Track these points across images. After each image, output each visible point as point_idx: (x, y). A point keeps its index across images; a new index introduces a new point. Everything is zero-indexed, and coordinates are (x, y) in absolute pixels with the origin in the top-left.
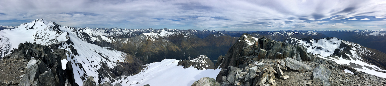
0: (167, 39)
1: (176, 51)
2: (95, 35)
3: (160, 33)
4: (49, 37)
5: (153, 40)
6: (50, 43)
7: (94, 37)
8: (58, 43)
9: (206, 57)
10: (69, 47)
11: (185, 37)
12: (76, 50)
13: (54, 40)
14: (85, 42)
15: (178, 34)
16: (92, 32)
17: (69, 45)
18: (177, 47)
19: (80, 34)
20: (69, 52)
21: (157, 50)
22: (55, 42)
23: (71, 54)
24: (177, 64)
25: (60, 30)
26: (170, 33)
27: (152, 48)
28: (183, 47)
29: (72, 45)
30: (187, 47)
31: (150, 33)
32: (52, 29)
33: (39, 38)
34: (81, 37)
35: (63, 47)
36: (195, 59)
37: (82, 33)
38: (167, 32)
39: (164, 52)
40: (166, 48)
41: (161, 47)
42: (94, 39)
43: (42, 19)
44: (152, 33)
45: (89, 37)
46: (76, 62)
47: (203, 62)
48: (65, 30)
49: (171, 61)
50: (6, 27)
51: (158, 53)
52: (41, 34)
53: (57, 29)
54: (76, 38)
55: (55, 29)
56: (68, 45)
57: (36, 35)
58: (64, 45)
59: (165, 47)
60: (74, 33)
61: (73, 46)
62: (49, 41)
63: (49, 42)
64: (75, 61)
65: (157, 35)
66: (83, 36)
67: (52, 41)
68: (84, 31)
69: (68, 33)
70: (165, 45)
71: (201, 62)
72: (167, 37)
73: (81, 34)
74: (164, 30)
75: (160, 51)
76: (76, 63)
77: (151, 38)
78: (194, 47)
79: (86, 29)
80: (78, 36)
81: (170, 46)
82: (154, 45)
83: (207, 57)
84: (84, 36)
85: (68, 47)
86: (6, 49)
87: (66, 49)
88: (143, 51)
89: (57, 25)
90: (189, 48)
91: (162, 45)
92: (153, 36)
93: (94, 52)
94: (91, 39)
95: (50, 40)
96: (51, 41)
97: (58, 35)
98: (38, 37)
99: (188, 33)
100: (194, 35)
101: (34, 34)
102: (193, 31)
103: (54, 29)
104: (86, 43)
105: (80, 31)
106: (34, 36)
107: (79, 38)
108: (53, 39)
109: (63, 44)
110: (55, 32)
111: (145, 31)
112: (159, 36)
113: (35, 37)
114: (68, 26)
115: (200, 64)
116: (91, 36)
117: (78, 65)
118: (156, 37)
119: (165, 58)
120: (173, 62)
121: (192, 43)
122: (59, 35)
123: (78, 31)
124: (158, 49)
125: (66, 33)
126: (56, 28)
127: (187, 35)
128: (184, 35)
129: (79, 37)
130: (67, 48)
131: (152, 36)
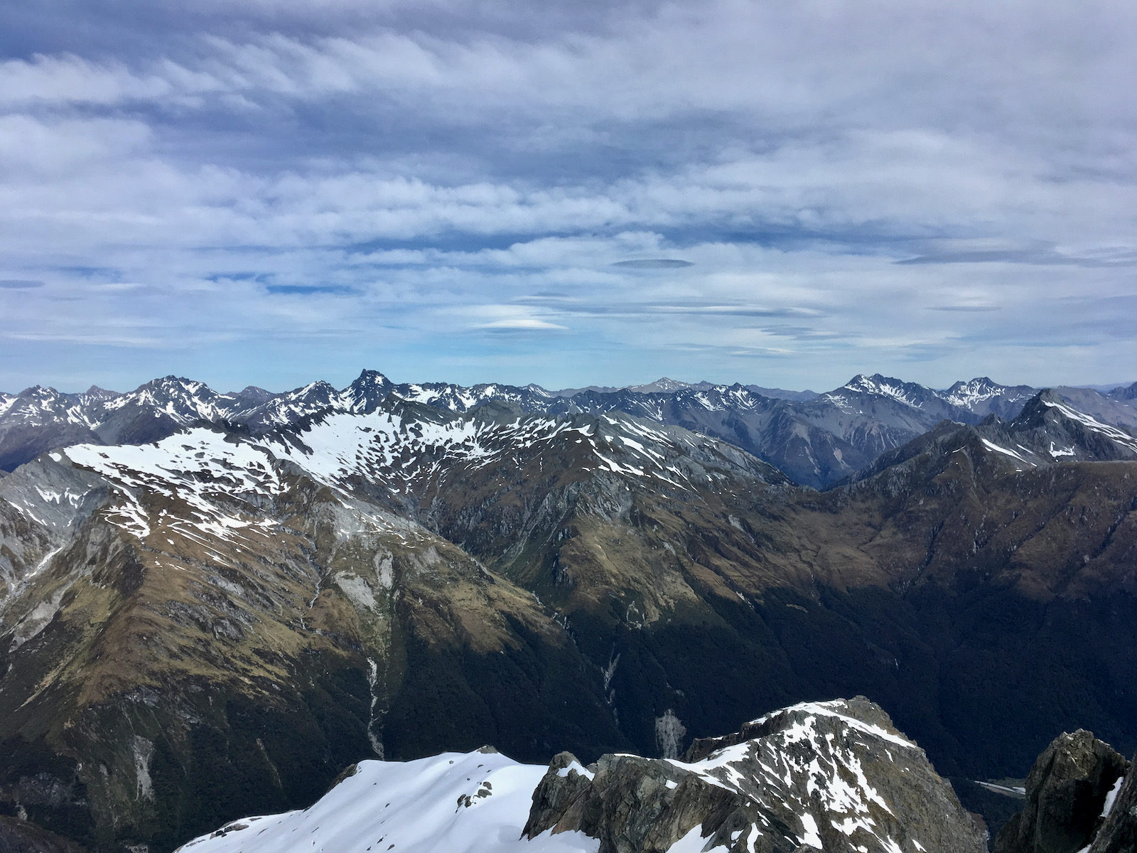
0: (396, 508)
1: (507, 647)
3: (305, 437)
5: (219, 531)
9: (874, 730)
11: (615, 467)
15: (521, 433)
18: (520, 600)
21: (268, 656)
24: (523, 817)
26: (433, 433)
27: (203, 627)
28: (591, 595)
30: (633, 594)
31: (172, 444)
36: (738, 752)
38: (397, 419)
39: (360, 674)
40: (382, 623)
41: (320, 618)
44: (200, 435)
47: (839, 795)
49: (441, 778)
51: (285, 693)
59: (371, 602)
65: (261, 458)
70: (369, 575)
71: (811, 786)
72: (398, 482)
74: (348, 404)
75: (303, 662)
77: (181, 508)
78: (723, 591)
81: (436, 595)
82: (224, 594)
83: (884, 734)
88: (79, 688)
90: (665, 611)
91: (328, 583)
92: (217, 471)
99: (644, 431)
100: (724, 449)
102: (705, 401)
111: (95, 411)
112: (289, 472)
115: (808, 821)
118: (249, 485)
119: (377, 746)
120: (472, 788)
121: (692, 545)
124: (285, 639)
127: (638, 447)
128: (603, 447)
131: (204, 476)
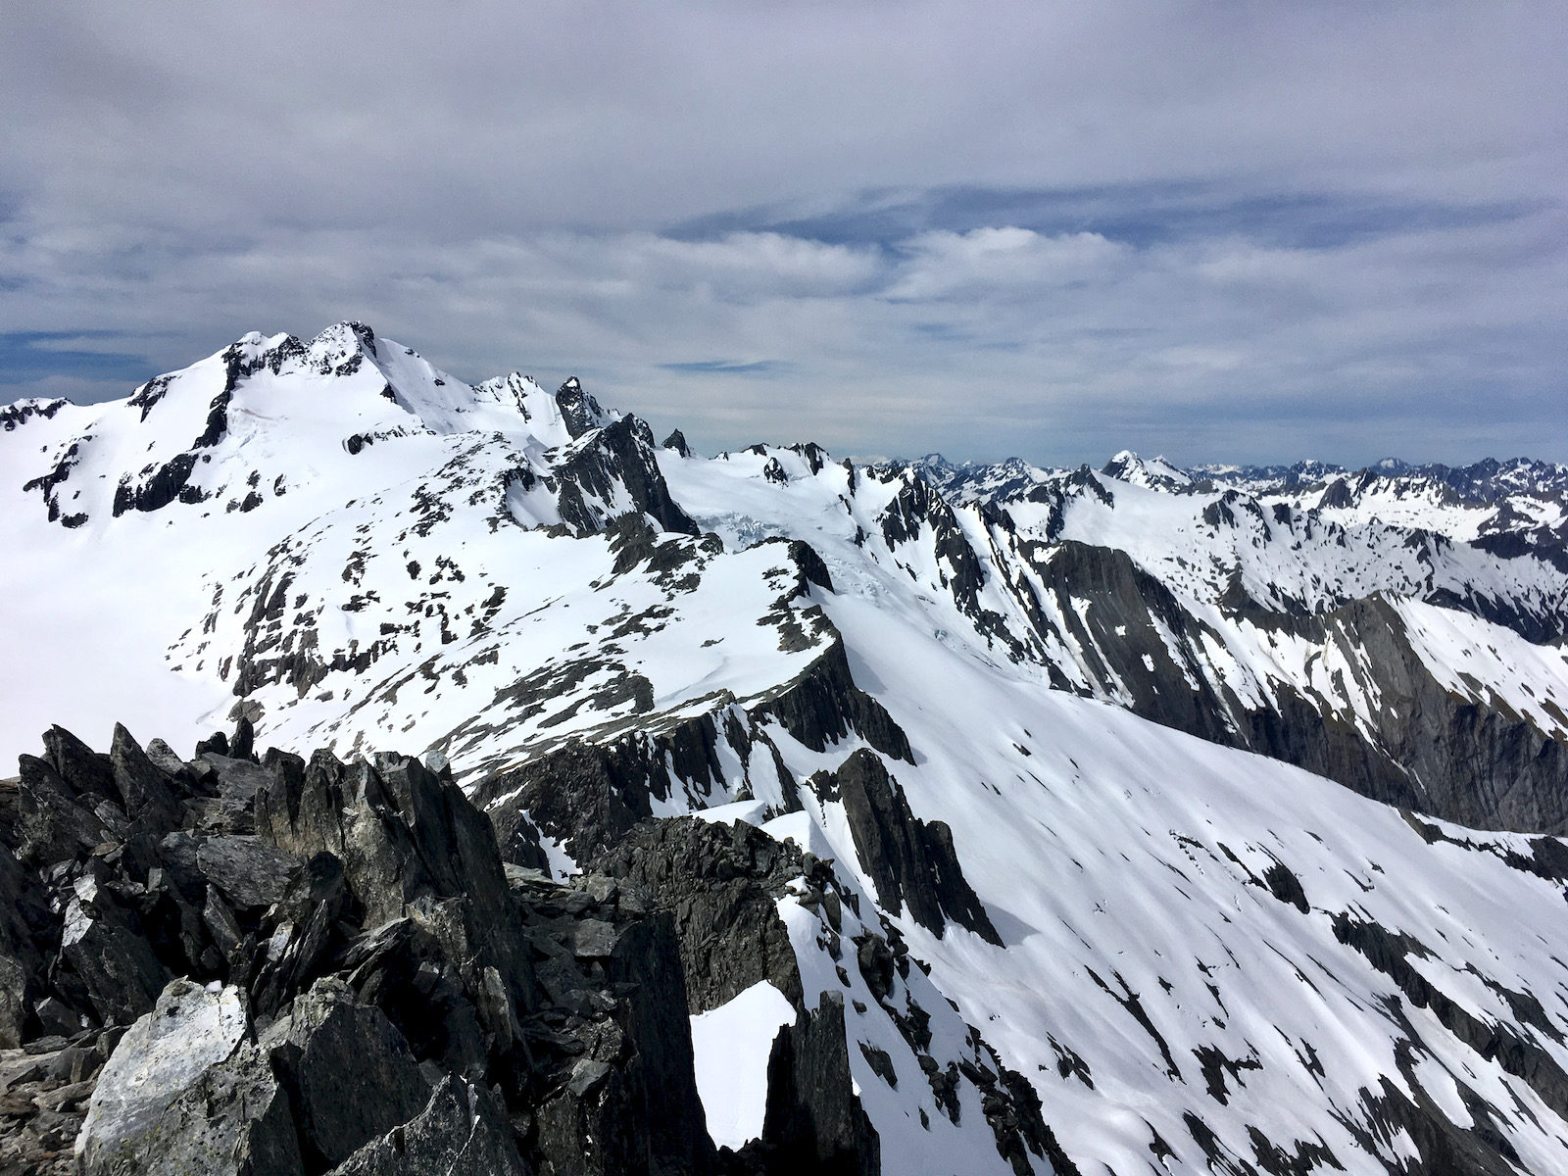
2: (1291, 590)
4: (489, 641)
6: (519, 734)
7: (1266, 620)
8: (653, 732)
10: (824, 795)
12: (935, 842)
13: (585, 687)
14: (1097, 702)
16: (1225, 542)
17: (833, 760)
19: (1018, 565)
20: (821, 872)
22: (604, 716)
23: (853, 900)
25: (678, 521)
29: (886, 759)
32: (547, 501)
33: (325, 652)
34: (1037, 615)
35: (736, 784)
37: (1042, 556)
42: (1262, 668)
43: (367, 338)
45: (1180, 621)
46: (946, 1049)
48: (767, 503)
52: (349, 591)
53: (623, 501)
54: (941, 634)
55: (592, 500)
56: (805, 761)
57: (269, 607)
58: (744, 751)
60: (905, 550)
61: (894, 767)
62: (501, 695)
63: (497, 716)
64: (933, 1025)
66: (1064, 605)
67: (555, 706)
68: (1086, 524)
69: (804, 554)
73: (1037, 580)
76: (943, 1069)
79: (1111, 484)
80: (985, 601)
84: (1080, 606)
85: (808, 795)
87: (778, 829)
89: (621, 434)
93: (1268, 895)
94: (1213, 657)
95: (508, 680)
96: (527, 693)
97: (639, 588)
98: (311, 640)
101: (230, 599)
103: (570, 492)
104: (1114, 731)
105: (1009, 526)
106: (231, 638)
107: (1004, 633)
108: (562, 657)
109: (725, 750)
110: (598, 551)
113: (250, 649)
114: (811, 450)
116: (1213, 615)
117: (969, 1095)
122: (656, 596)
123: (970, 520)
125: (779, 555)
126: (604, 489)
129: (991, 623)
130: (793, 804)
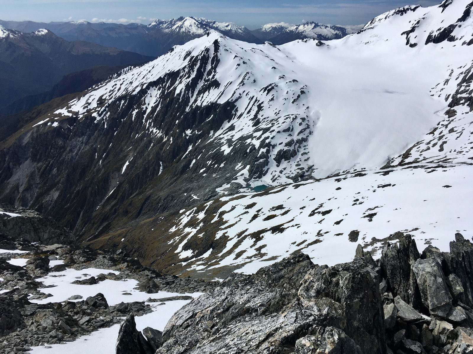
50: (301, 28)
57: (468, 79)
86: (289, 139)
